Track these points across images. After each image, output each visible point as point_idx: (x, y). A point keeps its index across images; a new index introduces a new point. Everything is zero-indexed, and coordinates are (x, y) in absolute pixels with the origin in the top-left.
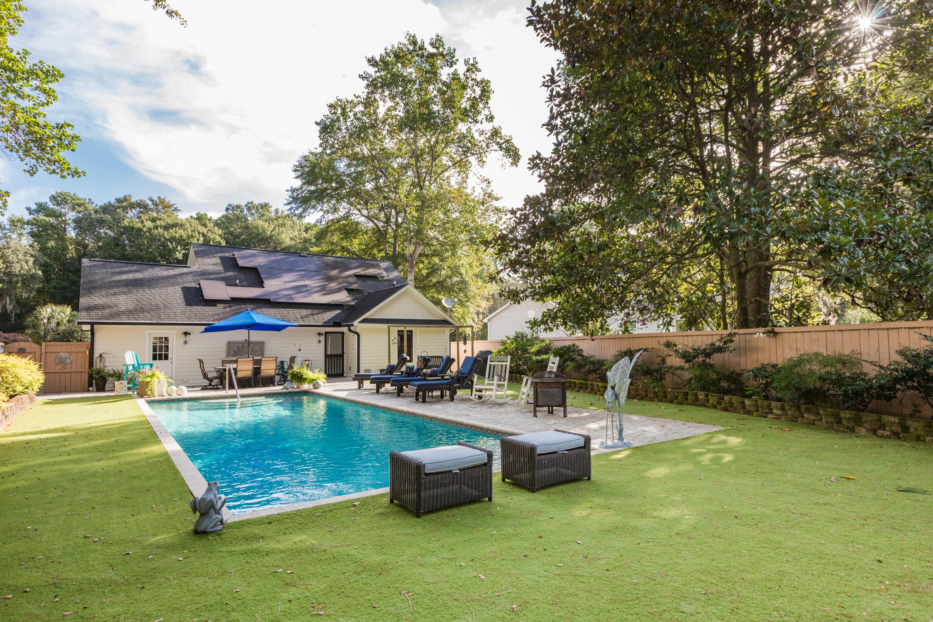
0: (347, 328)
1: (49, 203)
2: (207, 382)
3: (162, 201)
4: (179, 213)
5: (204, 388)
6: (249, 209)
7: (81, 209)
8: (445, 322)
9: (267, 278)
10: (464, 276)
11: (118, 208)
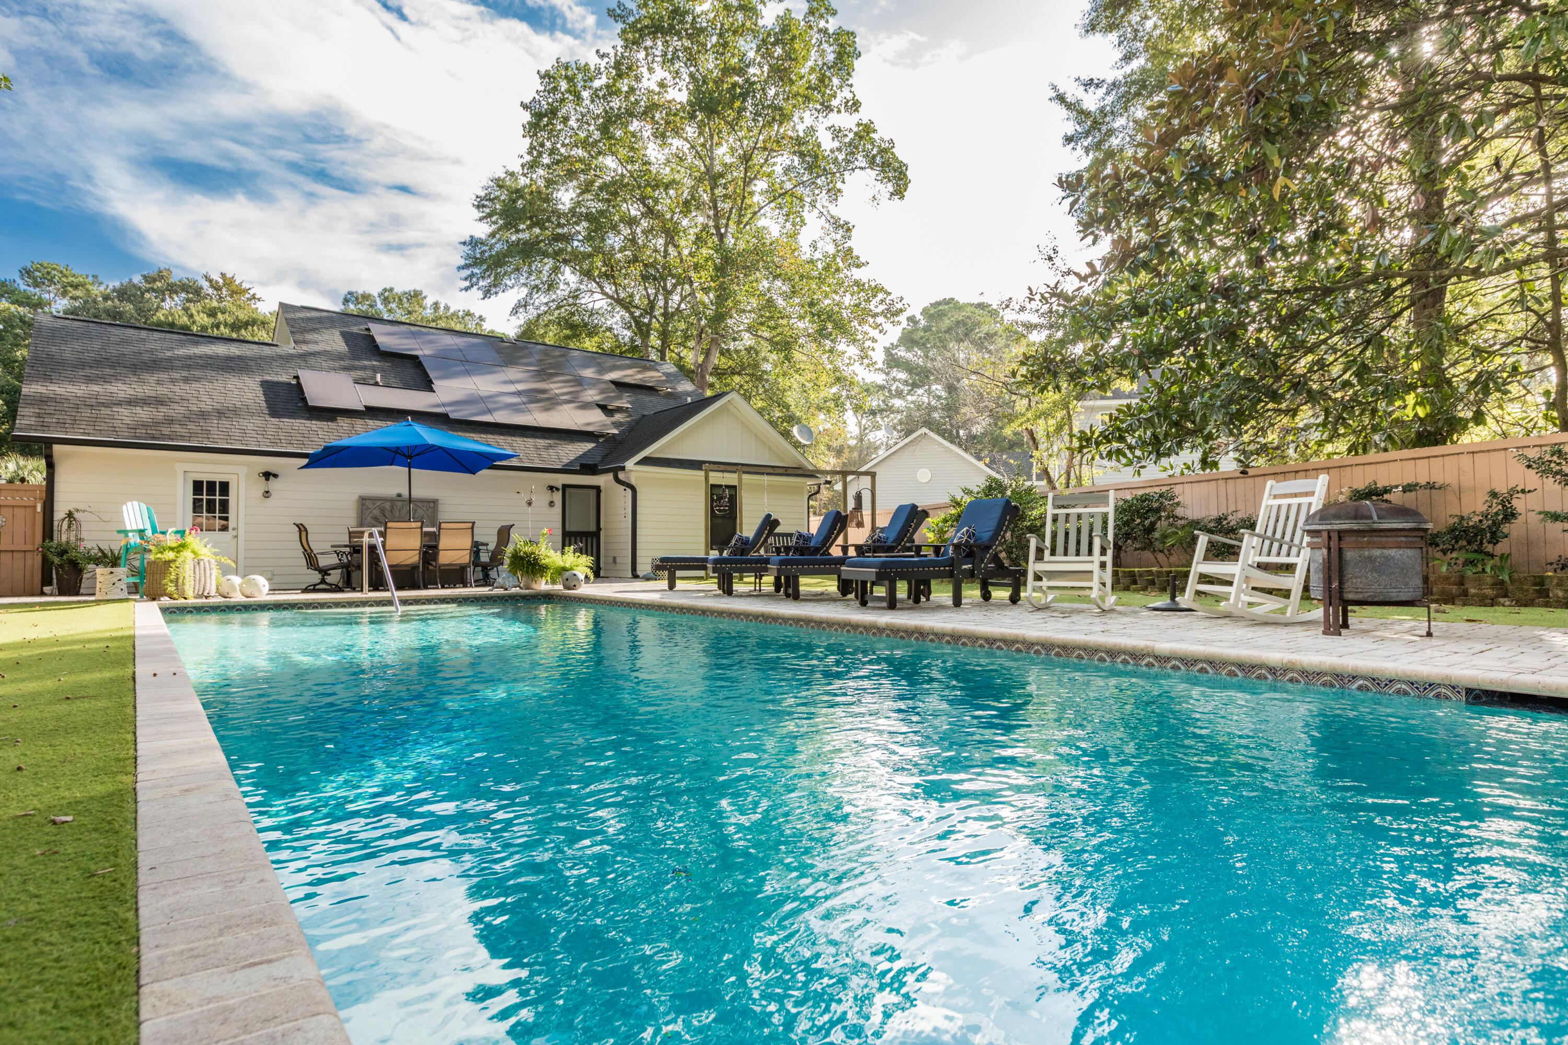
0: (610, 476)
1: (19, 281)
2: (316, 577)
3: (228, 282)
4: (259, 304)
5: (313, 589)
6: (386, 301)
7: (79, 293)
8: (799, 472)
9: (441, 378)
10: (792, 408)
11: (148, 291)
